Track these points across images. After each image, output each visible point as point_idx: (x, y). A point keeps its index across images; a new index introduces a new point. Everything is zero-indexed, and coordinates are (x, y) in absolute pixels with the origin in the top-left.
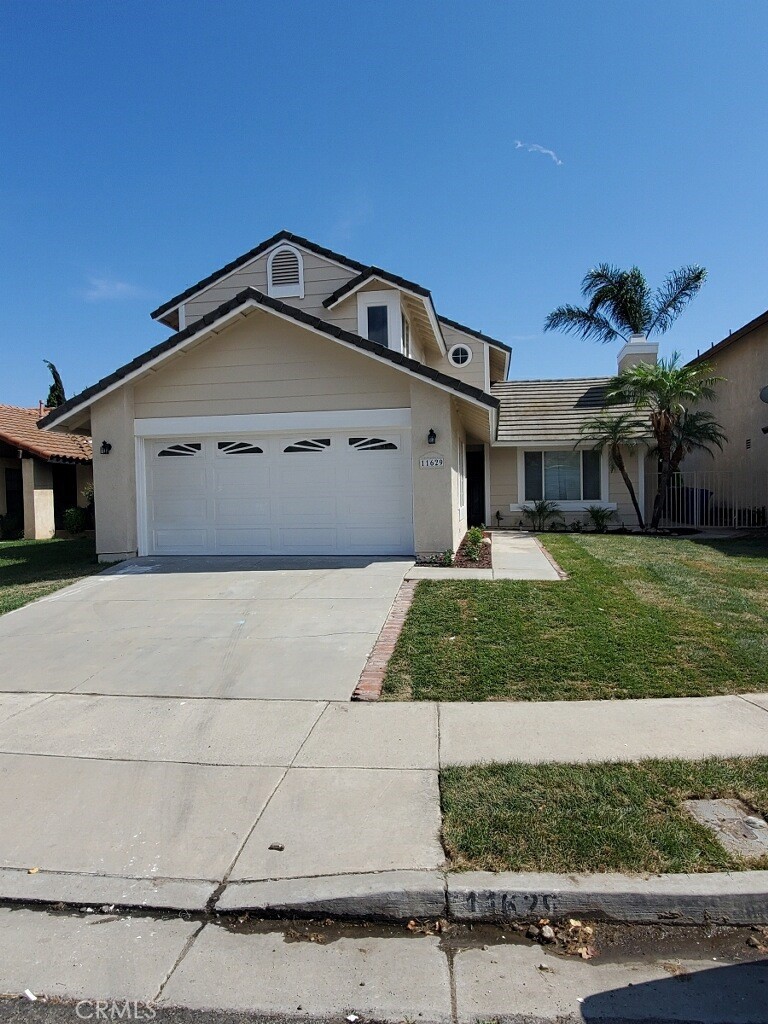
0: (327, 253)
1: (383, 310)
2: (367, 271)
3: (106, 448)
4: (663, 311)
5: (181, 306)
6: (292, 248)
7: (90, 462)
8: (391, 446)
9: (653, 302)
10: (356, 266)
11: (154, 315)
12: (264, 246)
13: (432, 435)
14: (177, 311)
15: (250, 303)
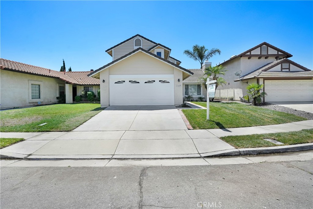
0: (148, 40)
1: (160, 53)
2: (157, 45)
3: (104, 81)
4: (208, 56)
5: (113, 49)
6: (140, 38)
7: (99, 85)
8: (169, 82)
9: (206, 53)
10: (155, 43)
11: (106, 51)
12: (133, 37)
13: (179, 80)
14: (112, 51)
15: (140, 50)
